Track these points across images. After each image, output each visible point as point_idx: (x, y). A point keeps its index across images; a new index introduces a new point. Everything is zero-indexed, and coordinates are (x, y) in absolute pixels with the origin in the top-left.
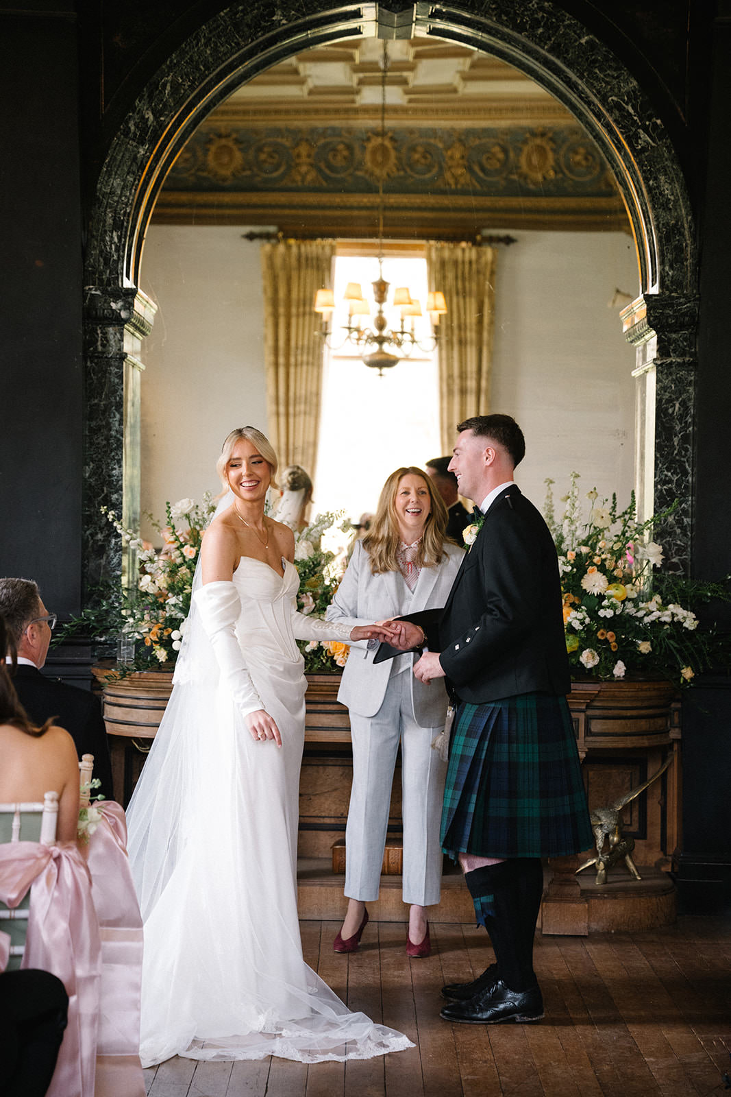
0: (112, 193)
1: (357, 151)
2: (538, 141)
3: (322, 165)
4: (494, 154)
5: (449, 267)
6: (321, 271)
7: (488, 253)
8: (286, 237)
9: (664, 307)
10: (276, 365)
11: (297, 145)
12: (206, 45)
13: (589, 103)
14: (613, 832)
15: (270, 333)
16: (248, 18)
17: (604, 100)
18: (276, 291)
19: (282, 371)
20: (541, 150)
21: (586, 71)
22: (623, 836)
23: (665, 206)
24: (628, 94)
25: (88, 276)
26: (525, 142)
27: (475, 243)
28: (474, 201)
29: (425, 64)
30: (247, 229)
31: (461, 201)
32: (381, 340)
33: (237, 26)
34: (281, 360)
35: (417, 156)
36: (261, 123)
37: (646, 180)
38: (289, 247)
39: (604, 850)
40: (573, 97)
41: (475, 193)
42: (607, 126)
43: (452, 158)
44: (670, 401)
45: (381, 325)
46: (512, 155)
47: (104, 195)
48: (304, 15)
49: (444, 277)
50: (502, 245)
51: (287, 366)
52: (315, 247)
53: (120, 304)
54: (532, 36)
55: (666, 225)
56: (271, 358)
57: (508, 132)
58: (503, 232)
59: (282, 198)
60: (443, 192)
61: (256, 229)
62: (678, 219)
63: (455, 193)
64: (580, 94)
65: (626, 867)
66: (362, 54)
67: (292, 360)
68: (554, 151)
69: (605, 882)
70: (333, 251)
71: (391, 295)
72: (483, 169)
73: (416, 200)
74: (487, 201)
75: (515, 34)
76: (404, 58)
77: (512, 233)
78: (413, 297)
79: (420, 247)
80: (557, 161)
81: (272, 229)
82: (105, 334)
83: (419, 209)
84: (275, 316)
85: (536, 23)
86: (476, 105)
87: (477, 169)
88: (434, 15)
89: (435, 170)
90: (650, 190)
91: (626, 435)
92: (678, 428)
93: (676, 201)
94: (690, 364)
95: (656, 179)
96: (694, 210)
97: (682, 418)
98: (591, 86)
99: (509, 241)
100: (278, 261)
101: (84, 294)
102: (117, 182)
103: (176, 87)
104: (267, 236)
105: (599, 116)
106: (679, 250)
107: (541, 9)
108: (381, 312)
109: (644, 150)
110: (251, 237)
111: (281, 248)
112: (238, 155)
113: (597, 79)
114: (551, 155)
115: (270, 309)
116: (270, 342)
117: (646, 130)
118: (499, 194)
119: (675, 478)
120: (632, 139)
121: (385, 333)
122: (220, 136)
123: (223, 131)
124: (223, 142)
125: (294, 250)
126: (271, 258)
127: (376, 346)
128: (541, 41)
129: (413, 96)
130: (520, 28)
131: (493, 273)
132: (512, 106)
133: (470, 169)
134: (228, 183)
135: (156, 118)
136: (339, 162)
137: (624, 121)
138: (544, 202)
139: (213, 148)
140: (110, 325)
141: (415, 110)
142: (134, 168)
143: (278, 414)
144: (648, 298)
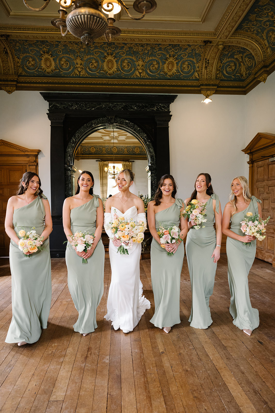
0: (69, 151)
1: (111, 149)
2: (137, 148)
3: (107, 151)
4: (131, 150)
5: (125, 165)
6: (107, 166)
7: (131, 163)
8: (102, 161)
9: (151, 167)
10: (101, 179)
11: (103, 148)
12: (83, 129)
13: (140, 138)
14: (145, 245)
15: (100, 174)
16: (89, 126)
17: (142, 137)
18: (100, 169)
19: (102, 180)
20: (138, 149)
21: (139, 133)
22: (147, 245)
23: (151, 153)
24: (145, 136)
25: (65, 164)
26: (135, 148)
27: (129, 162)
28: (128, 156)
29: (120, 136)
30: (96, 160)
31: (126, 156)
32: (114, 175)
33: (87, 127)
34: (101, 178)
35: (120, 150)
36: (97, 145)
37: (148, 149)
38: (102, 162)
39: (144, 247)
40: (137, 137)
41: (128, 155)
42: (142, 141)
43: (125, 150)
44: (153, 181)
45: (114, 173)
46: (133, 149)
47: (68, 151)
48: (97, 125)
49: (125, 167)
50: (132, 162)
51: (102, 179)
52: (106, 163)
53: (70, 167)
54: (131, 128)
55: (151, 155)
56: (100, 178)
57: (133, 146)
58: (133, 160)
59: (101, 155)
60: (124, 155)
61: (97, 160)
62: (153, 154)
63: (126, 155)
64: (138, 137)
65: (147, 249)
66: (111, 135)
67: (103, 178)
68: (139, 149)
69: (144, 252)
70: (108, 163)
71: (115, 168)
72: (129, 152)
73: (120, 156)
74: (130, 156)
75: (128, 128)
76: (117, 136)
77: (134, 160)
78: (119, 168)
79: (121, 162)
80: (140, 151)
81: (100, 160)
82: (68, 172)
83: (121, 157)
84: (100, 172)
85: (131, 126)
86: (128, 143)
87: (128, 151)
88: (117, 125)
89: (123, 152)
90: (149, 150)
91: (147, 186)
92: (154, 185)
93: (153, 152)
94: (155, 176)
95: (150, 149)
96: (155, 153)
97: (154, 183)
98: (140, 135)
99: (133, 161)
100: (101, 164)
101: (65, 166)
102: (69, 150)
103: (78, 136)
104: (99, 161)
105: (141, 140)
106: (153, 159)
107: (132, 124)
108: (114, 171)
109: (148, 144)
110: (97, 161)
111: (101, 162)
112: (95, 149)
113: (140, 134)
114: (139, 150)
115: (100, 171)
116: (100, 176)
117: (148, 142)
118: (132, 155)
119: (154, 192)
120: (146, 143)
121: (115, 174)
122: (92, 147)
123: (92, 146)
124: (93, 147)
125: (103, 163)
126: (100, 164)
127: (114, 176)
128: (132, 129)
129: (119, 141)
130: (129, 127)
131: (131, 166)
132: (134, 143)
133: (127, 151)
134: (93, 153)
135: (75, 140)
136: (109, 150)
137: (144, 140)
138: (138, 156)
139: (91, 148)
140: (69, 171)
141: (119, 143)
142: (72, 147)
143: (101, 186)
144: (149, 166)
